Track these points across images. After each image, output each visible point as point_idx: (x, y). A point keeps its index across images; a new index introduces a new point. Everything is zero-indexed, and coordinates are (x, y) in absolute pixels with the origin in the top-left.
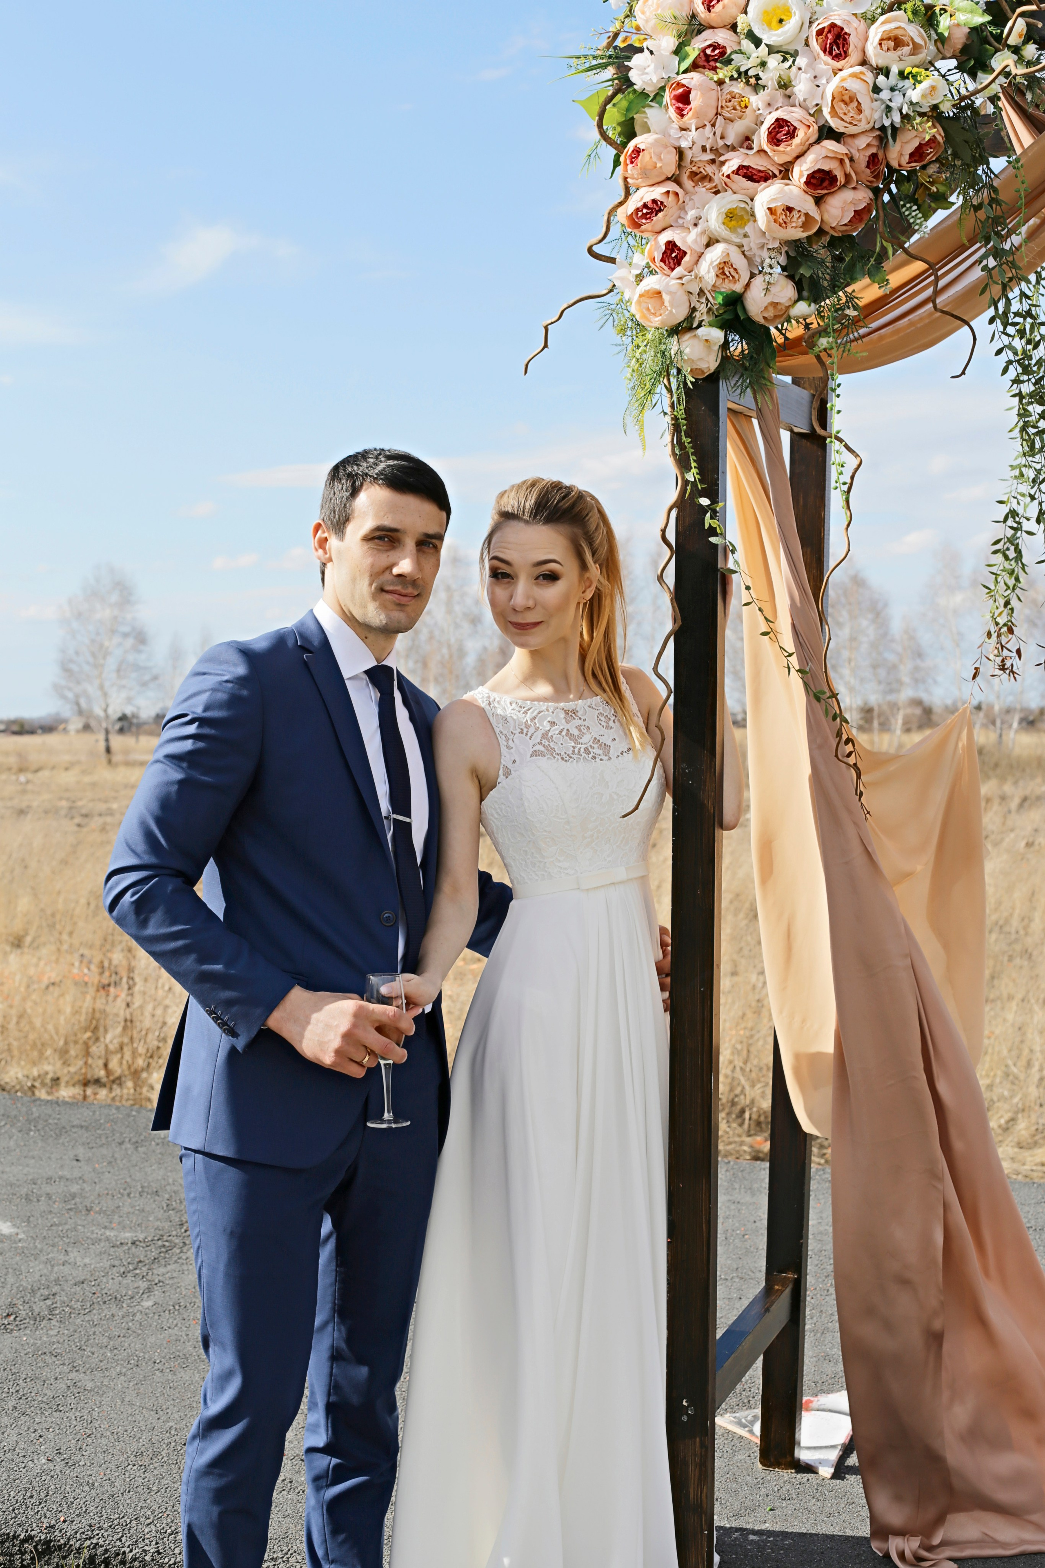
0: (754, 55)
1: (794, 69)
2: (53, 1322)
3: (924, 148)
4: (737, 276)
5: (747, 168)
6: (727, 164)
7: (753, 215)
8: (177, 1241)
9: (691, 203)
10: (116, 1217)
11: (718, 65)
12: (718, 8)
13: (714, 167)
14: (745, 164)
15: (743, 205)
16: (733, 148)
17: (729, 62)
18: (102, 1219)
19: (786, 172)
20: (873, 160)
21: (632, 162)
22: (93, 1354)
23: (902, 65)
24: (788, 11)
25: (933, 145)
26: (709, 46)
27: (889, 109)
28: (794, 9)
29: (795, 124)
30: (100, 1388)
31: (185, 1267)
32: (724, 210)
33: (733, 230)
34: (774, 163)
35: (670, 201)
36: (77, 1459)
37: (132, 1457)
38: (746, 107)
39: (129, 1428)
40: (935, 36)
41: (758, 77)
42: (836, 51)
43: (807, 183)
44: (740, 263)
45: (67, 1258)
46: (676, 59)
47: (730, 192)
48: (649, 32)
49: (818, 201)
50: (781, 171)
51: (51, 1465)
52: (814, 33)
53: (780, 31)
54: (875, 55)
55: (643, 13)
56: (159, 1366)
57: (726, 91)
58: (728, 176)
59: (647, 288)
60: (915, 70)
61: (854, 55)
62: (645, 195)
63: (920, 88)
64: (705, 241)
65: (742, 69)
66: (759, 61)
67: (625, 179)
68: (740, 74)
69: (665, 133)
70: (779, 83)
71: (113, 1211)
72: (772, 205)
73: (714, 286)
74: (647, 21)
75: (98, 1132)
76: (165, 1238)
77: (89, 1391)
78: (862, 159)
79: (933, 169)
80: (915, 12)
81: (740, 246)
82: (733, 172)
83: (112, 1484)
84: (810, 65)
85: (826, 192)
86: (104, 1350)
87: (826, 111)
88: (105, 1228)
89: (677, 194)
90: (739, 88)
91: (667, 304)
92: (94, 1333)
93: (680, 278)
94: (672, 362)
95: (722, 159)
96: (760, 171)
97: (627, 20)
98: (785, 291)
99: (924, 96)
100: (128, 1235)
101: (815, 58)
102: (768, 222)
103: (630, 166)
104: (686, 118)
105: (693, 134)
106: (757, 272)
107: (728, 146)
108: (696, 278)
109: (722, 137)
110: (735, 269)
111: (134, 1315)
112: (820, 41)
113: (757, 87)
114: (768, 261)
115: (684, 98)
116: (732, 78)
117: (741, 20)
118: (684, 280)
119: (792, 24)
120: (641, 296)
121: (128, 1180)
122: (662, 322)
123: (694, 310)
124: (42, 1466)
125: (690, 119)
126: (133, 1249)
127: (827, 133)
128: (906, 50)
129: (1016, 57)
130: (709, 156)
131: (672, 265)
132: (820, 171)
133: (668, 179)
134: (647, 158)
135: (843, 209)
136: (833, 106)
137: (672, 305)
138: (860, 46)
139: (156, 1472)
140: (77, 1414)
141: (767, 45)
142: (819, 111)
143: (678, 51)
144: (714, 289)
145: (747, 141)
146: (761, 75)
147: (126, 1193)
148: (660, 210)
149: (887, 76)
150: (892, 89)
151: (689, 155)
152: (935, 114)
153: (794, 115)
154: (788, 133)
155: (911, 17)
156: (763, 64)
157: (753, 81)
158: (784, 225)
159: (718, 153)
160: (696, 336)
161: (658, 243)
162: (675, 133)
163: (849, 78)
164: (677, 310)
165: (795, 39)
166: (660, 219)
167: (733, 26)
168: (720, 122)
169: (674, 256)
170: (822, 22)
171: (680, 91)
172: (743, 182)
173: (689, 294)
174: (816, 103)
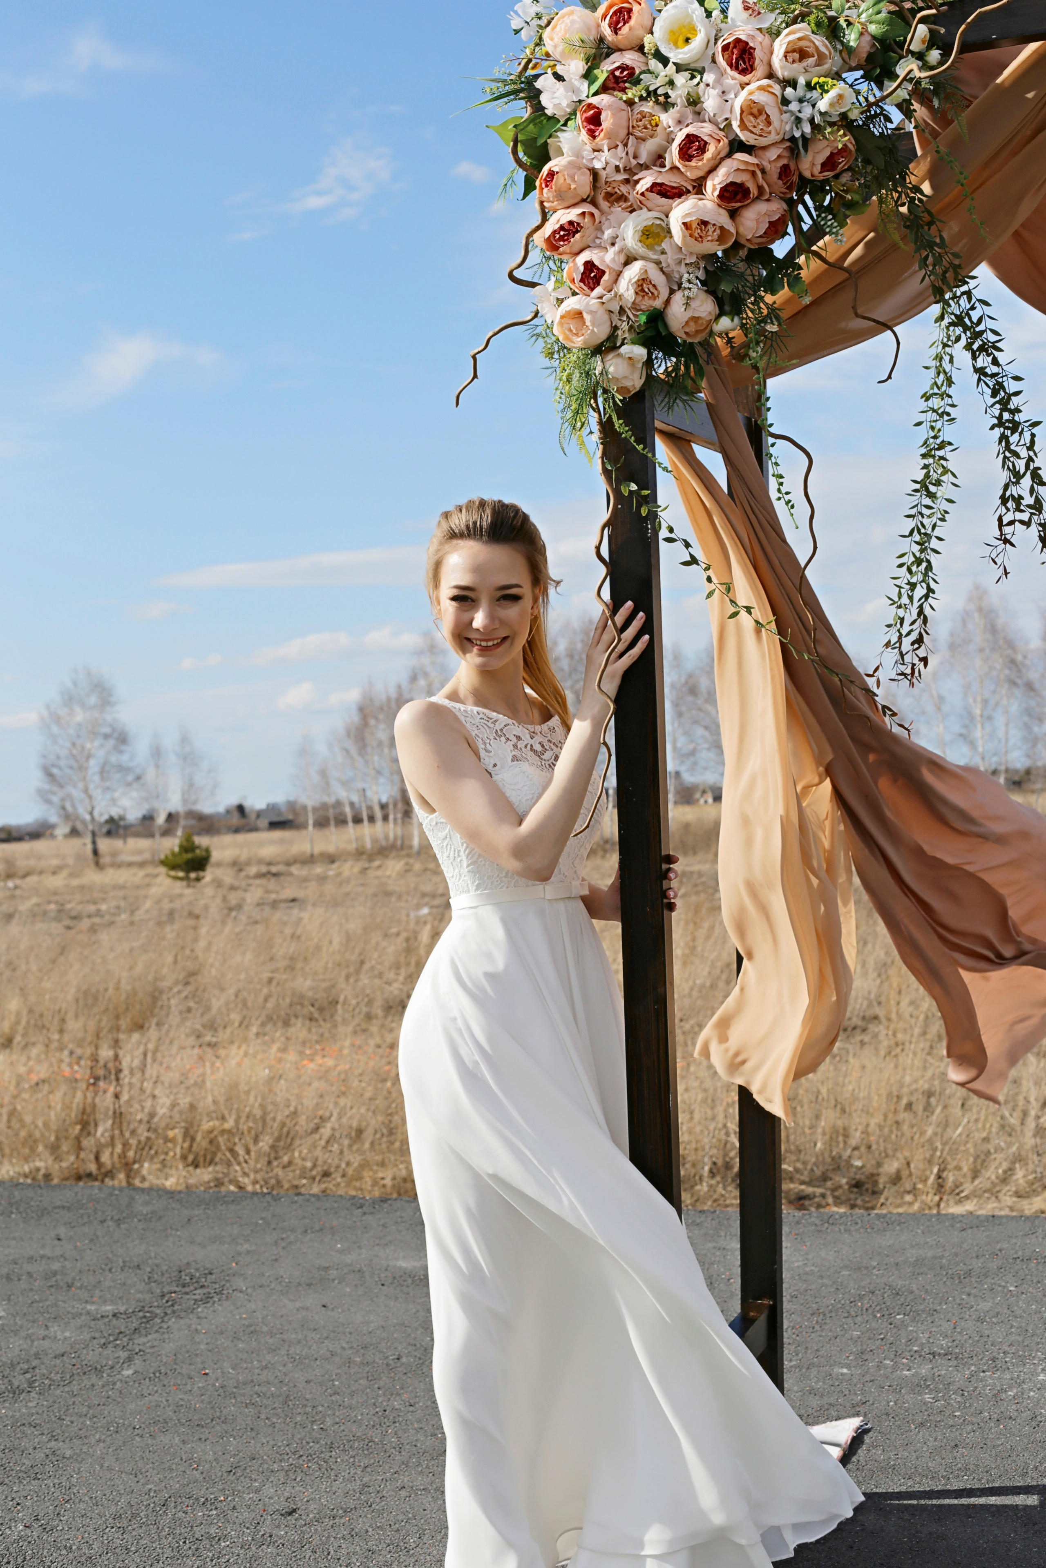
0: (663, 74)
1: (702, 85)
2: (33, 1394)
3: (836, 157)
4: (656, 293)
5: (661, 184)
6: (641, 182)
7: (669, 231)
8: (158, 1311)
9: (607, 223)
10: (97, 1291)
11: (627, 85)
12: (625, 30)
13: (628, 186)
14: (659, 181)
15: (658, 222)
16: (645, 167)
17: (638, 82)
18: (84, 1295)
19: (699, 187)
20: (785, 172)
21: (547, 186)
22: (72, 1422)
23: (808, 76)
24: (694, 30)
25: (844, 154)
26: (617, 68)
27: (798, 120)
28: (699, 27)
29: (706, 138)
30: (79, 1455)
31: (166, 1336)
32: (640, 228)
33: (650, 247)
34: (687, 179)
35: (586, 222)
36: (55, 1523)
37: (111, 1520)
38: (657, 125)
39: (108, 1492)
40: (839, 47)
41: (667, 96)
42: (742, 66)
43: (719, 196)
44: (659, 280)
45: (47, 1333)
46: (586, 84)
47: (645, 210)
48: (558, 57)
49: (733, 214)
50: (694, 187)
51: (28, 1532)
52: (720, 49)
53: (687, 48)
54: (782, 68)
55: (552, 39)
56: (139, 1431)
57: (636, 111)
58: (643, 194)
59: (568, 309)
60: (822, 80)
61: (760, 69)
62: (562, 217)
63: (828, 97)
64: (622, 259)
65: (651, 88)
66: (667, 79)
67: (542, 203)
68: (649, 93)
69: (578, 154)
70: (688, 100)
71: (94, 1286)
72: (687, 220)
73: (634, 303)
74: (555, 47)
75: (81, 1211)
76: (146, 1309)
77: (68, 1459)
78: (774, 171)
79: (846, 178)
80: (818, 24)
81: (658, 263)
82: (647, 190)
83: (90, 1547)
84: (718, 81)
85: (739, 204)
86: (84, 1419)
87: (735, 124)
88: (87, 1302)
89: (592, 215)
90: (648, 107)
91: (588, 323)
92: (74, 1403)
93: (601, 298)
94: (598, 383)
95: (636, 178)
96: (673, 188)
97: (537, 49)
98: (705, 306)
99: (832, 105)
100: (109, 1308)
101: (722, 74)
102: (684, 237)
103: (545, 190)
104: (598, 139)
105: (606, 155)
106: (676, 288)
107: (641, 165)
108: (616, 296)
109: (635, 157)
110: (654, 286)
111: (114, 1384)
112: (726, 56)
113: (666, 105)
114: (686, 276)
115: (594, 120)
116: (641, 98)
117: (648, 41)
118: (604, 300)
119: (698, 42)
120: (562, 317)
121: (110, 1256)
122: (585, 342)
123: (615, 328)
124: (20, 1532)
125: (602, 140)
126: (114, 1321)
127: (737, 146)
128: (811, 61)
129: (920, 63)
130: (622, 176)
131: (592, 285)
132: (732, 184)
133: (584, 200)
134: (561, 180)
135: (757, 220)
136: (742, 120)
137: (593, 324)
138: (765, 59)
139: (134, 1533)
140: (56, 1481)
141: (674, 64)
142: (729, 125)
143: (588, 76)
144: (635, 306)
145: (659, 159)
146: (670, 92)
147: (107, 1268)
148: (577, 232)
149: (795, 88)
150: (801, 101)
151: (603, 174)
152: (845, 121)
153: (704, 130)
154: (699, 148)
155: (815, 29)
156: (671, 83)
157: (662, 99)
158: (700, 239)
159: (631, 174)
160: (619, 355)
161: (577, 265)
162: (588, 155)
163: (757, 91)
164: (598, 330)
165: (702, 56)
166: (577, 240)
167: (640, 47)
168: (632, 142)
169: (593, 276)
170: (727, 39)
171: (591, 112)
172: (657, 199)
173: (609, 313)
174: (725, 117)
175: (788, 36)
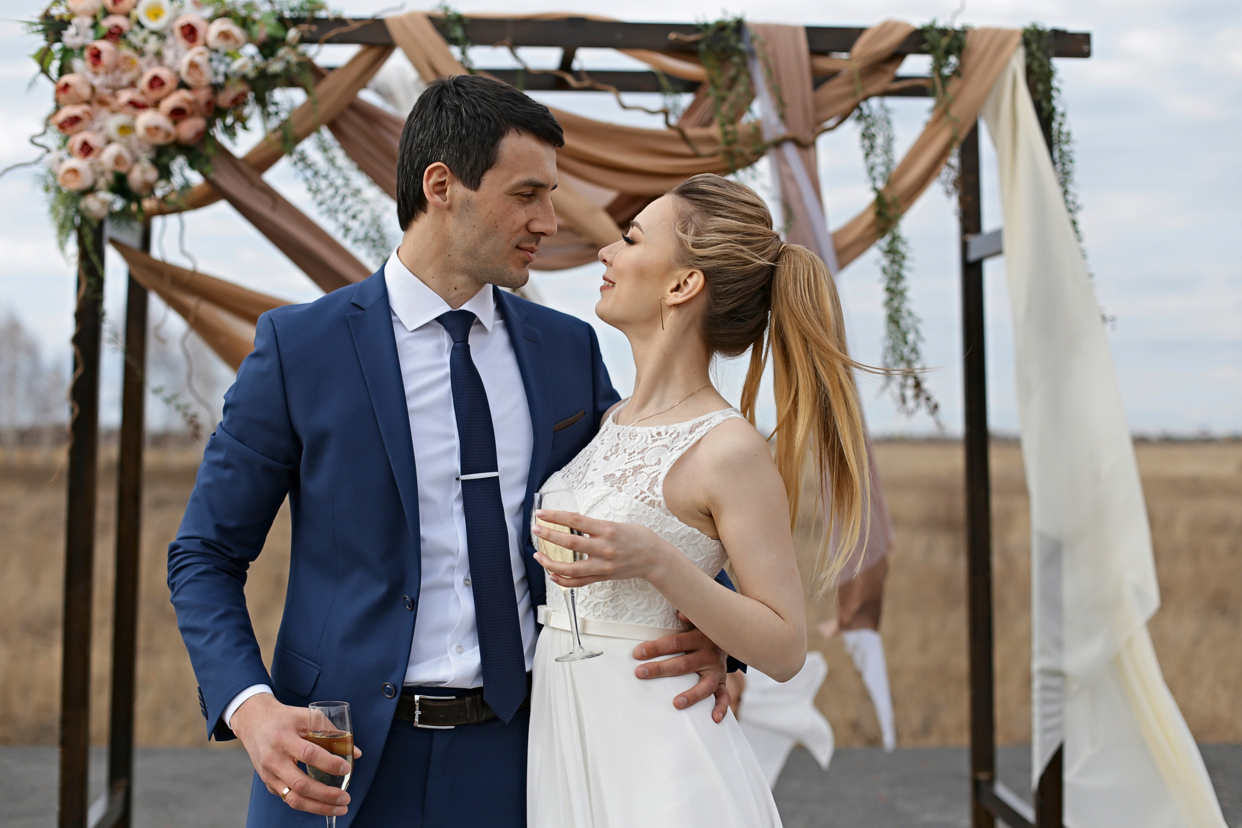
0: (140, 35)
1: (164, 46)
3: (238, 97)
4: (124, 164)
5: (134, 100)
6: (121, 97)
7: (135, 129)
9: (97, 118)
13: (113, 98)
14: (132, 98)
15: (129, 122)
16: (122, 88)
17: (125, 37)
19: (156, 104)
20: (208, 103)
21: (62, 91)
23: (226, 49)
24: (163, 10)
26: (113, 26)
27: (217, 73)
28: (166, 8)
29: (164, 79)
32: (118, 124)
33: (123, 136)
34: (150, 99)
35: (86, 117)
38: (134, 65)
41: (142, 49)
42: (192, 36)
43: (169, 113)
44: (127, 155)
46: (92, 32)
47: (122, 114)
48: (74, 13)
49: (175, 123)
50: (153, 104)
52: (177, 27)
53: (157, 21)
54: (213, 42)
55: (72, 1)
57: (122, 54)
58: (121, 104)
59: (69, 167)
60: (234, 52)
61: (200, 41)
62: (68, 111)
63: (237, 62)
64: (105, 141)
65: (134, 43)
66: (143, 38)
67: (57, 100)
68: (131, 45)
69: (85, 76)
70: (155, 53)
72: (147, 125)
73: (110, 168)
74: (75, 6)
78: (202, 102)
80: (237, 20)
81: (127, 146)
82: (125, 103)
84: (175, 45)
85: (180, 119)
87: (183, 72)
89: (89, 112)
90: (130, 53)
91: (80, 177)
93: (91, 163)
95: (118, 93)
96: (141, 103)
98: (152, 174)
99: (239, 67)
101: (176, 41)
102: (144, 133)
103: (61, 93)
104: (98, 68)
105: (101, 78)
106: (136, 161)
108: (99, 163)
109: (118, 81)
110: (124, 159)
112: (181, 32)
114: (143, 156)
116: (126, 47)
117: (133, 13)
118: (93, 164)
119: (164, 18)
120: (64, 171)
122: (75, 188)
123: (95, 182)
125: (101, 70)
127: (182, 85)
128: (230, 40)
130: (109, 91)
131: (85, 155)
132: (177, 107)
133: (85, 103)
134: (73, 90)
135: (189, 129)
136: (186, 70)
137: (84, 178)
138: (204, 36)
141: (148, 29)
142: (179, 72)
143: (95, 26)
144: (110, 170)
145: (133, 84)
146: (144, 47)
148: (79, 121)
149: (218, 54)
150: (220, 62)
151: (98, 90)
152: (245, 77)
153: (164, 73)
154: (160, 83)
155: (234, 22)
156: (145, 41)
157: (139, 50)
158: (153, 136)
159: (115, 89)
160: (96, 197)
161: (77, 140)
162: (89, 76)
163: (196, 54)
164: (86, 180)
165: (166, 28)
166: (78, 126)
167: (127, 15)
168: (118, 73)
169: (86, 149)
170: (182, 21)
171: (95, 52)
172: (130, 109)
173: (94, 172)
174: (177, 67)
175: (220, 25)
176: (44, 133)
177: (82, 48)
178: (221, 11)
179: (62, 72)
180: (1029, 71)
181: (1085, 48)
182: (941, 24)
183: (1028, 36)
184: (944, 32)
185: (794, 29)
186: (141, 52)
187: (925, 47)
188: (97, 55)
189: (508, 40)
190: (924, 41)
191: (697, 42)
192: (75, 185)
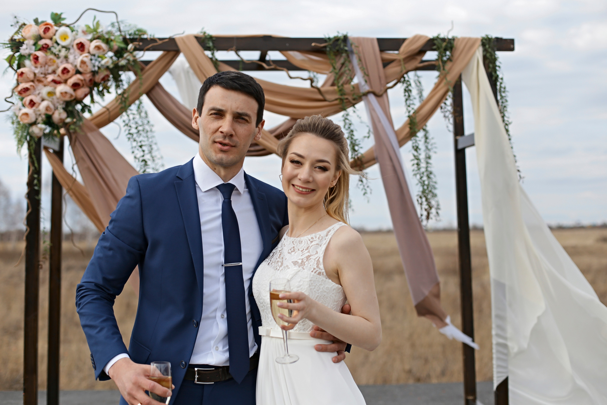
0: (57, 48)
1: (69, 53)
3: (105, 77)
4: (50, 110)
5: (55, 80)
6: (48, 78)
7: (55, 94)
9: (37, 89)
11: (47, 50)
12: (47, 33)
13: (44, 79)
15: (53, 90)
16: (49, 74)
17: (50, 49)
19: (66, 81)
20: (91, 80)
23: (99, 54)
24: (68, 36)
26: (44, 44)
27: (94, 66)
29: (69, 69)
32: (47, 91)
33: (49, 97)
34: (62, 79)
35: (32, 88)
38: (55, 63)
40: (109, 47)
42: (81, 49)
43: (72, 86)
44: (52, 106)
46: (34, 47)
47: (49, 86)
48: (26, 38)
49: (75, 90)
50: (64, 82)
52: (75, 44)
53: (65, 41)
54: (92, 51)
57: (48, 57)
58: (49, 82)
59: (24, 112)
60: (102, 55)
61: (86, 51)
62: (23, 86)
63: (104, 61)
64: (41, 100)
67: (17, 80)
68: (53, 53)
69: (31, 68)
70: (64, 57)
72: (61, 91)
74: (25, 35)
78: (87, 80)
80: (103, 40)
81: (52, 102)
82: (51, 81)
84: (74, 53)
85: (77, 88)
87: (78, 66)
89: (33, 86)
90: (53, 57)
91: (29, 117)
93: (34, 110)
96: (58, 81)
98: (64, 115)
99: (105, 63)
101: (75, 51)
102: (60, 95)
103: (19, 77)
104: (37, 64)
105: (39, 69)
106: (56, 109)
108: (38, 110)
109: (47, 71)
110: (50, 108)
112: (77, 46)
114: (60, 106)
116: (50, 54)
117: (54, 38)
119: (68, 40)
120: (21, 114)
123: (37, 119)
125: (39, 65)
127: (78, 72)
128: (100, 50)
129: (131, 55)
130: (43, 76)
131: (32, 106)
132: (75, 82)
133: (31, 81)
134: (25, 75)
135: (81, 93)
136: (80, 65)
138: (88, 48)
141: (61, 45)
142: (76, 66)
143: (35, 44)
144: (44, 113)
145: (54, 72)
146: (59, 54)
148: (28, 90)
149: (95, 57)
150: (96, 60)
151: (37, 75)
152: (108, 68)
153: (69, 67)
154: (67, 71)
156: (60, 51)
157: (57, 55)
158: (64, 97)
159: (45, 75)
160: (37, 127)
161: (27, 100)
162: (33, 68)
163: (84, 57)
164: (32, 119)
165: (69, 45)
166: (28, 93)
167: (51, 39)
168: (47, 66)
169: (32, 104)
170: (77, 41)
171: (35, 56)
172: (53, 84)
173: (36, 114)
174: (75, 63)
175: (95, 43)
176: (12, 96)
177: (29, 55)
178: (96, 36)
179: (19, 67)
180: (485, 58)
181: (512, 46)
182: (442, 36)
183: (484, 41)
184: (444, 40)
185: (372, 40)
186: (58, 57)
187: (435, 47)
188: (36, 59)
189: (234, 48)
190: (434, 45)
191: (325, 47)
192: (27, 121)
